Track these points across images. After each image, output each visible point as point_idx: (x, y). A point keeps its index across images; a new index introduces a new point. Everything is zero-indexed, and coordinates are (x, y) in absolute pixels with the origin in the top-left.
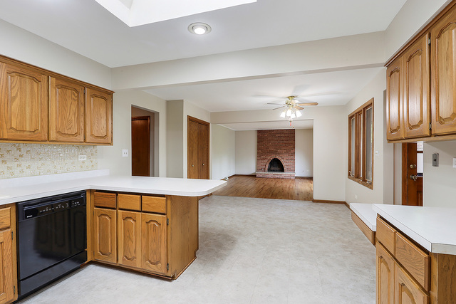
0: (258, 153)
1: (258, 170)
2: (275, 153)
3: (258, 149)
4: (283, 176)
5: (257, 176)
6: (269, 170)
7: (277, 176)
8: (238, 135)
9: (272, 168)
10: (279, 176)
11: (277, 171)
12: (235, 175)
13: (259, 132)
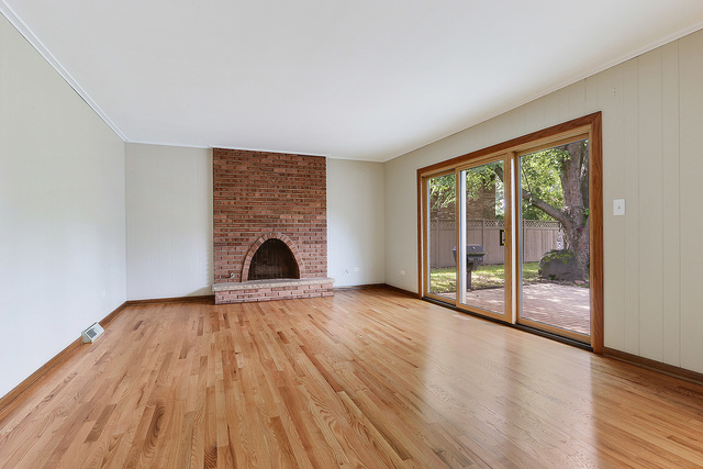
0: (216, 223)
1: (219, 277)
2: (273, 222)
3: (218, 209)
4: (300, 292)
5: (219, 298)
6: (253, 276)
7: (283, 294)
8: (138, 160)
9: (260, 270)
10: (287, 293)
11: (276, 276)
12: (129, 305)
13: (219, 154)
